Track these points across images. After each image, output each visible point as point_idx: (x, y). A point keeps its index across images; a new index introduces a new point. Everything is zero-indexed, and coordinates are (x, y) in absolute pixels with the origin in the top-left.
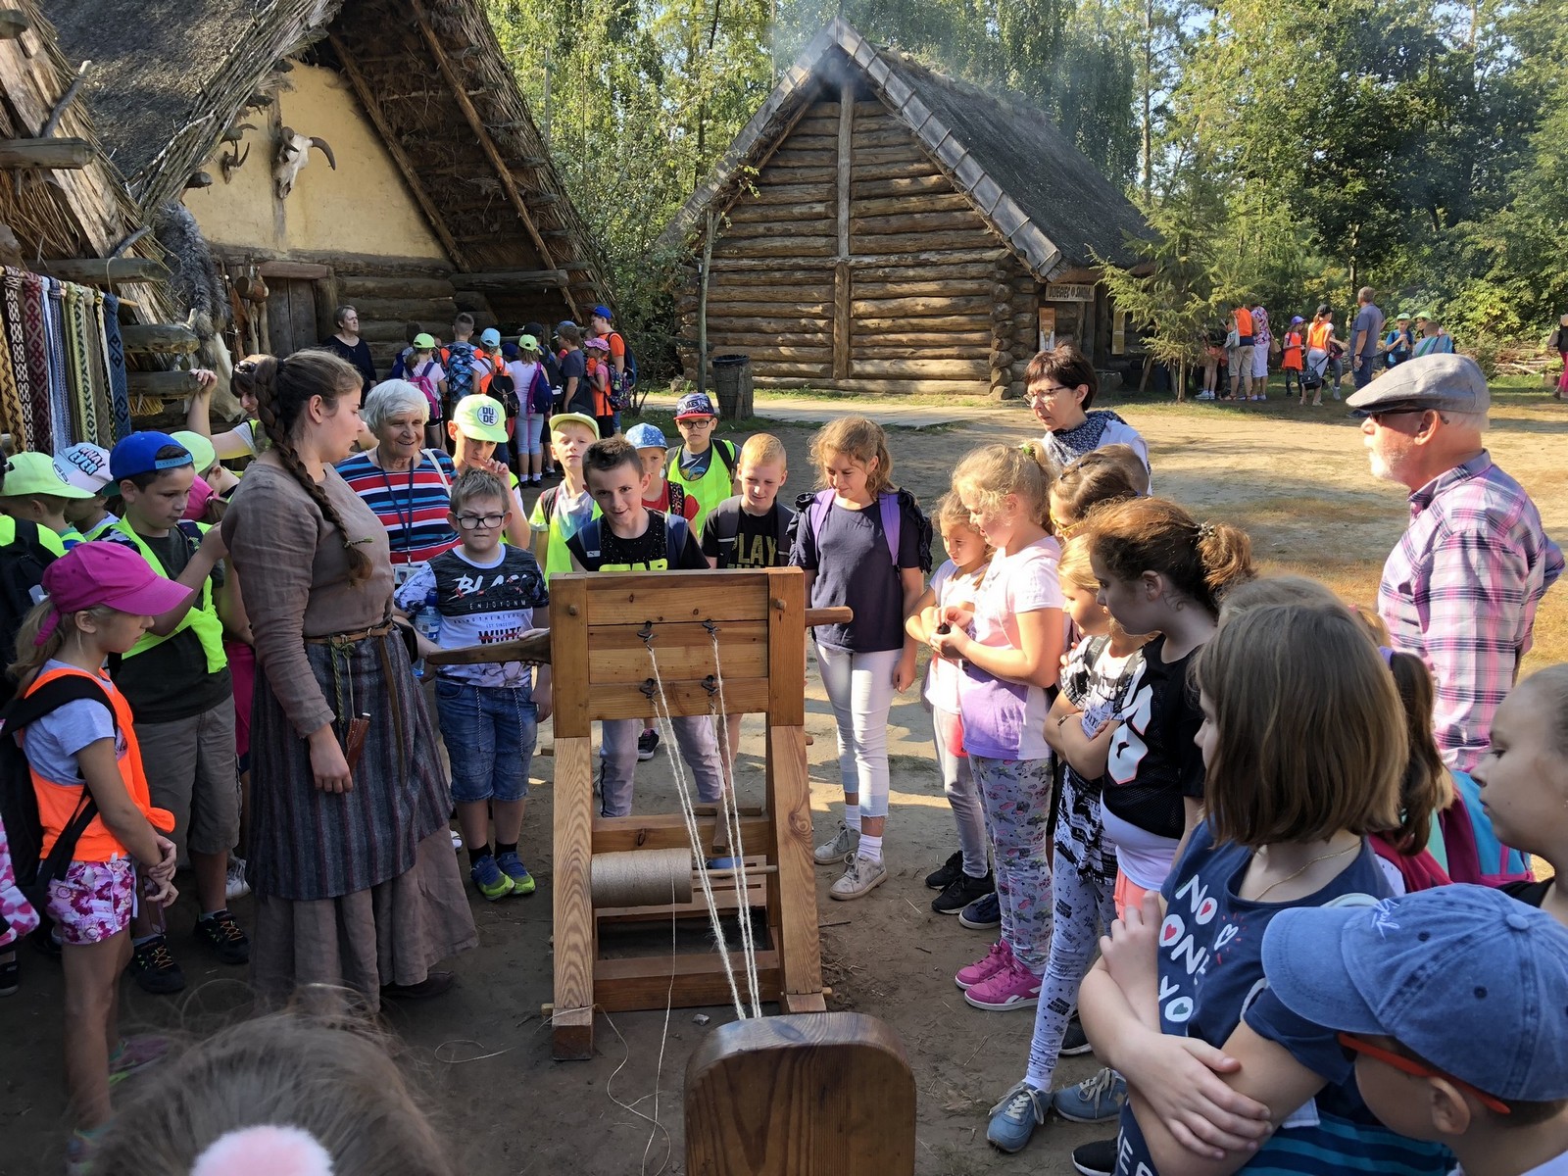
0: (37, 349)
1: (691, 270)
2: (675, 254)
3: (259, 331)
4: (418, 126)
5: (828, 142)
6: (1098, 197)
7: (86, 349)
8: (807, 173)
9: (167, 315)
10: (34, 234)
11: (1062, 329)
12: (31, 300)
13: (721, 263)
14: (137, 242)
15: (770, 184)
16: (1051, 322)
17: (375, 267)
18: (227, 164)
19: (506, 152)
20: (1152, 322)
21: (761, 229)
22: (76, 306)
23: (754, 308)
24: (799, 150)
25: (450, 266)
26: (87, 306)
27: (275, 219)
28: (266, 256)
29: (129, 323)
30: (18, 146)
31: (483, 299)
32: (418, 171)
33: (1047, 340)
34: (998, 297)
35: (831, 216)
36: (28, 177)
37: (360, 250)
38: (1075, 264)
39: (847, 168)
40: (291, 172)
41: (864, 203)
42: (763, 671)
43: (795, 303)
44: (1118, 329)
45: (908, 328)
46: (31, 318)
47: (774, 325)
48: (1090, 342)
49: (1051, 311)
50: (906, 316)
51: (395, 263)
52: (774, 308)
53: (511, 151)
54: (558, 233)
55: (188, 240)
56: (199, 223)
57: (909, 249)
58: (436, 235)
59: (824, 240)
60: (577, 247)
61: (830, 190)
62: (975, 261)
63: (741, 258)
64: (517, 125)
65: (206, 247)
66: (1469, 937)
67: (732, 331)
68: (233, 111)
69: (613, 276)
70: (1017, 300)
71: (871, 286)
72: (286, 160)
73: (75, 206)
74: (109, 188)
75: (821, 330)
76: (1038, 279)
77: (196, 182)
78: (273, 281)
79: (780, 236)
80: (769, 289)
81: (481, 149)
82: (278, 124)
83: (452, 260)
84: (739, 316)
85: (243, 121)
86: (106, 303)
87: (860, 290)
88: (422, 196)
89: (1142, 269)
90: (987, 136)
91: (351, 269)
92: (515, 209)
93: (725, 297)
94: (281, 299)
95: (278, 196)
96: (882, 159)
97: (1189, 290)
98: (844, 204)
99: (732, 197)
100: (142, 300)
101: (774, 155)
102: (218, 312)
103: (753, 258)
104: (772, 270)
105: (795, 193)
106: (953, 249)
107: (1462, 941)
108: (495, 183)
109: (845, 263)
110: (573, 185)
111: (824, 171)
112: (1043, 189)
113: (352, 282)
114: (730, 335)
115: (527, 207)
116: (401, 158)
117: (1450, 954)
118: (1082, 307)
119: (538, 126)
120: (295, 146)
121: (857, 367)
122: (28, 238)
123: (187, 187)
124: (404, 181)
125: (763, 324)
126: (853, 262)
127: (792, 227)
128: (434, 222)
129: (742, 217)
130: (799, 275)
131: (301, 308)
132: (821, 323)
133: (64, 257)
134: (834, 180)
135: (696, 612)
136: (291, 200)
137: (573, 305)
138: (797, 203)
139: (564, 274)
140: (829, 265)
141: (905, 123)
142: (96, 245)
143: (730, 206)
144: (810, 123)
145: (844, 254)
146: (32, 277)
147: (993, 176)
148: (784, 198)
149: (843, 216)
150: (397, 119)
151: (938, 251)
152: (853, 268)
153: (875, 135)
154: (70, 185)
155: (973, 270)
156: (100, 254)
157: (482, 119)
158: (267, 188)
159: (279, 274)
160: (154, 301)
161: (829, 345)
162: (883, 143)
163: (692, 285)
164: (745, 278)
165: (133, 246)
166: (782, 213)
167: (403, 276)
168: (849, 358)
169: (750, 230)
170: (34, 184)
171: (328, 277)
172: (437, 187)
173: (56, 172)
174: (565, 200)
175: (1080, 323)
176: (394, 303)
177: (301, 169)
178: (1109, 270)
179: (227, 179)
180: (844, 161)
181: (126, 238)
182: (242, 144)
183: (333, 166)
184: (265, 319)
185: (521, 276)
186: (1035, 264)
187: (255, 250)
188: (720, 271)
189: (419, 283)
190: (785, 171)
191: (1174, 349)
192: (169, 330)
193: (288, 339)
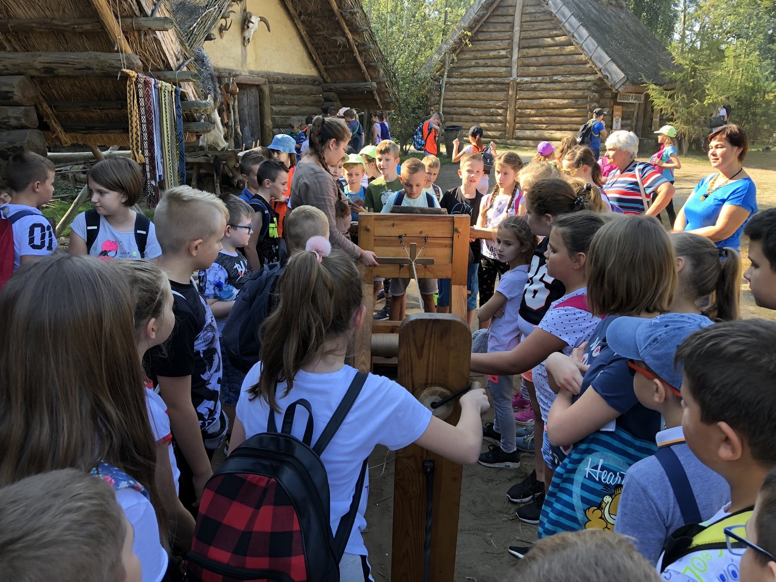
0: (149, 110)
1: (436, 83)
2: (429, 75)
3: (234, 109)
4: (309, 11)
5: (509, 19)
6: (650, 48)
7: (168, 111)
8: (498, 35)
9: (199, 97)
10: (147, 60)
11: (625, 117)
12: (148, 88)
13: (452, 80)
14: (188, 64)
15: (479, 40)
16: (620, 113)
17: (287, 80)
18: (222, 29)
19: (350, 24)
20: (673, 114)
21: (473, 63)
22: (164, 91)
23: (468, 103)
24: (494, 23)
25: (321, 80)
26: (168, 92)
27: (242, 56)
28: (238, 73)
29: (184, 100)
30: (142, 21)
31: (336, 96)
32: (308, 33)
33: (617, 122)
34: (592, 99)
35: (509, 57)
36: (145, 34)
37: (280, 71)
38: (634, 83)
39: (519, 32)
40: (250, 33)
41: (526, 50)
42: (449, 261)
43: (488, 100)
44: (656, 118)
45: (545, 114)
46: (148, 96)
47: (477, 112)
48: (640, 124)
49: (620, 107)
50: (544, 108)
51: (296, 78)
52: (477, 103)
53: (352, 23)
54: (373, 64)
55: (205, 65)
56: (209, 57)
57: (548, 74)
58: (315, 65)
59: (504, 69)
60: (382, 71)
61: (509, 43)
62: (581, 81)
63: (463, 77)
64: (355, 10)
65: (212, 69)
66: (683, 327)
67: (456, 114)
68: (226, 4)
69: (398, 85)
70: (602, 101)
71: (527, 93)
72: (248, 27)
73: (164, 48)
74: (178, 40)
75: (500, 115)
76: (614, 91)
77: (209, 38)
78: (241, 86)
79: (482, 66)
80: (475, 93)
81: (338, 23)
82: (245, 10)
83: (322, 77)
84: (460, 107)
85: (230, 9)
86: (176, 91)
87: (522, 94)
88: (309, 46)
89: (670, 86)
90: (592, 15)
91: (276, 80)
92: (352, 52)
93: (453, 97)
94: (244, 94)
95: (244, 45)
96: (536, 28)
97: (694, 97)
98: (516, 50)
99: (458, 48)
100: (189, 89)
101: (482, 25)
102: (217, 99)
103: (468, 77)
104: (478, 83)
105: (492, 45)
106: (570, 74)
107: (679, 328)
108: (344, 39)
109: (514, 81)
110: (381, 40)
111: (507, 34)
112: (620, 44)
113: (276, 87)
114: (455, 116)
115: (359, 51)
116: (300, 27)
117: (672, 332)
118: (637, 106)
119: (365, 11)
120: (252, 20)
121: (519, 133)
122: (145, 61)
123: (205, 40)
124: (301, 38)
125: (471, 111)
126: (519, 80)
127: (489, 62)
128: (315, 58)
129: (464, 57)
130: (491, 86)
131: (253, 99)
132: (500, 111)
133: (159, 70)
134: (511, 39)
135: (421, 232)
136: (249, 47)
137: (378, 99)
138: (492, 50)
139: (374, 84)
140: (507, 81)
141: (549, 9)
142: (172, 65)
143: (458, 51)
144: (501, 9)
145: (515, 76)
146: (148, 79)
147: (593, 36)
148: (486, 47)
149: (515, 57)
150: (299, 8)
151: (563, 75)
152: (518, 83)
153: (533, 15)
154: (162, 38)
155: (580, 85)
156: (174, 69)
157: (339, 7)
158: (239, 40)
159: (244, 82)
160: (194, 90)
161: (504, 122)
162: (537, 19)
163: (436, 90)
164: (464, 87)
165: (187, 67)
166: (484, 55)
167: (300, 84)
168: (514, 129)
169: (468, 63)
170: (148, 37)
171: (265, 84)
172: (316, 41)
173: (157, 32)
174: (377, 48)
175: (635, 114)
176: (295, 97)
177: (255, 32)
178: (653, 86)
179: (221, 37)
180: (517, 28)
181: (184, 62)
182: (229, 20)
183: (269, 30)
184: (236, 103)
185: (355, 85)
186: (612, 82)
187: (233, 70)
188: (452, 84)
189: (307, 88)
190: (487, 33)
191: (683, 128)
192: (200, 103)
193: (247, 113)
